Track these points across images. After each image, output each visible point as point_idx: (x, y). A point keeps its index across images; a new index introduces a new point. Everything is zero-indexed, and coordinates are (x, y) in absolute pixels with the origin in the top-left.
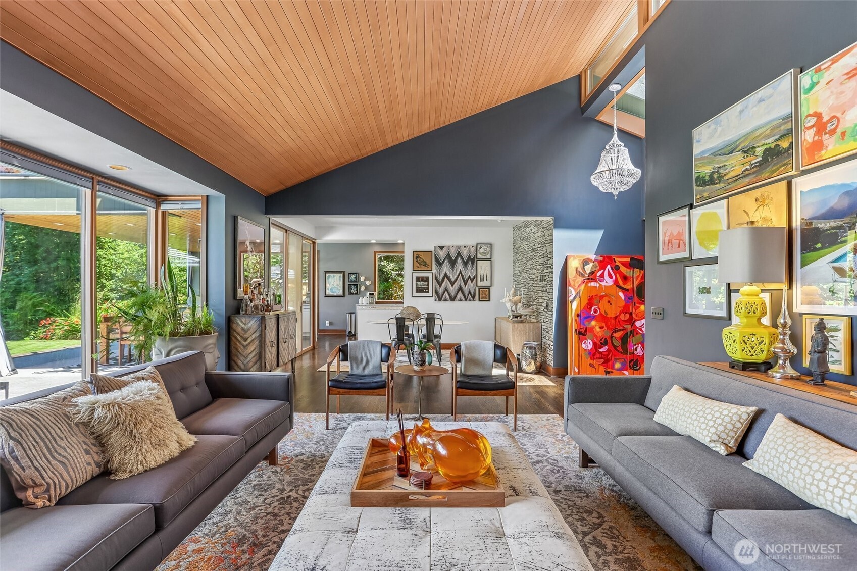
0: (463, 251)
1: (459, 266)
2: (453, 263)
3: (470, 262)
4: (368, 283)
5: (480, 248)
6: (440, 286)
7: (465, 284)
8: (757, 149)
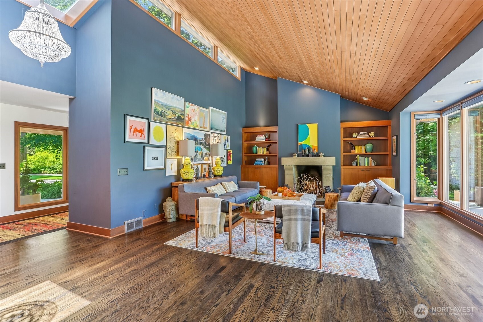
8: (176, 114)
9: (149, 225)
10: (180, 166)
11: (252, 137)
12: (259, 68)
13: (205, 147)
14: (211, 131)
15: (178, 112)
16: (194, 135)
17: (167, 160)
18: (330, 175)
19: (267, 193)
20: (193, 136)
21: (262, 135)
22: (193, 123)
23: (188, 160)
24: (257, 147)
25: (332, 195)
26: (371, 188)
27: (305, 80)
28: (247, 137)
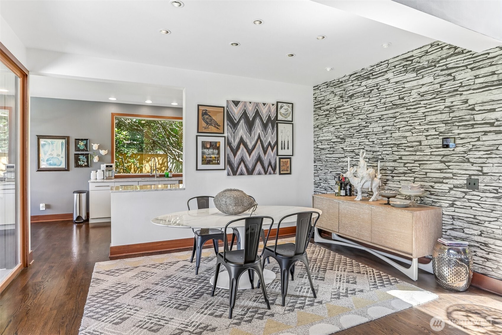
0: (262, 109)
1: (258, 129)
2: (250, 125)
3: (270, 125)
4: (103, 152)
5: (281, 107)
6: (235, 155)
7: (265, 152)
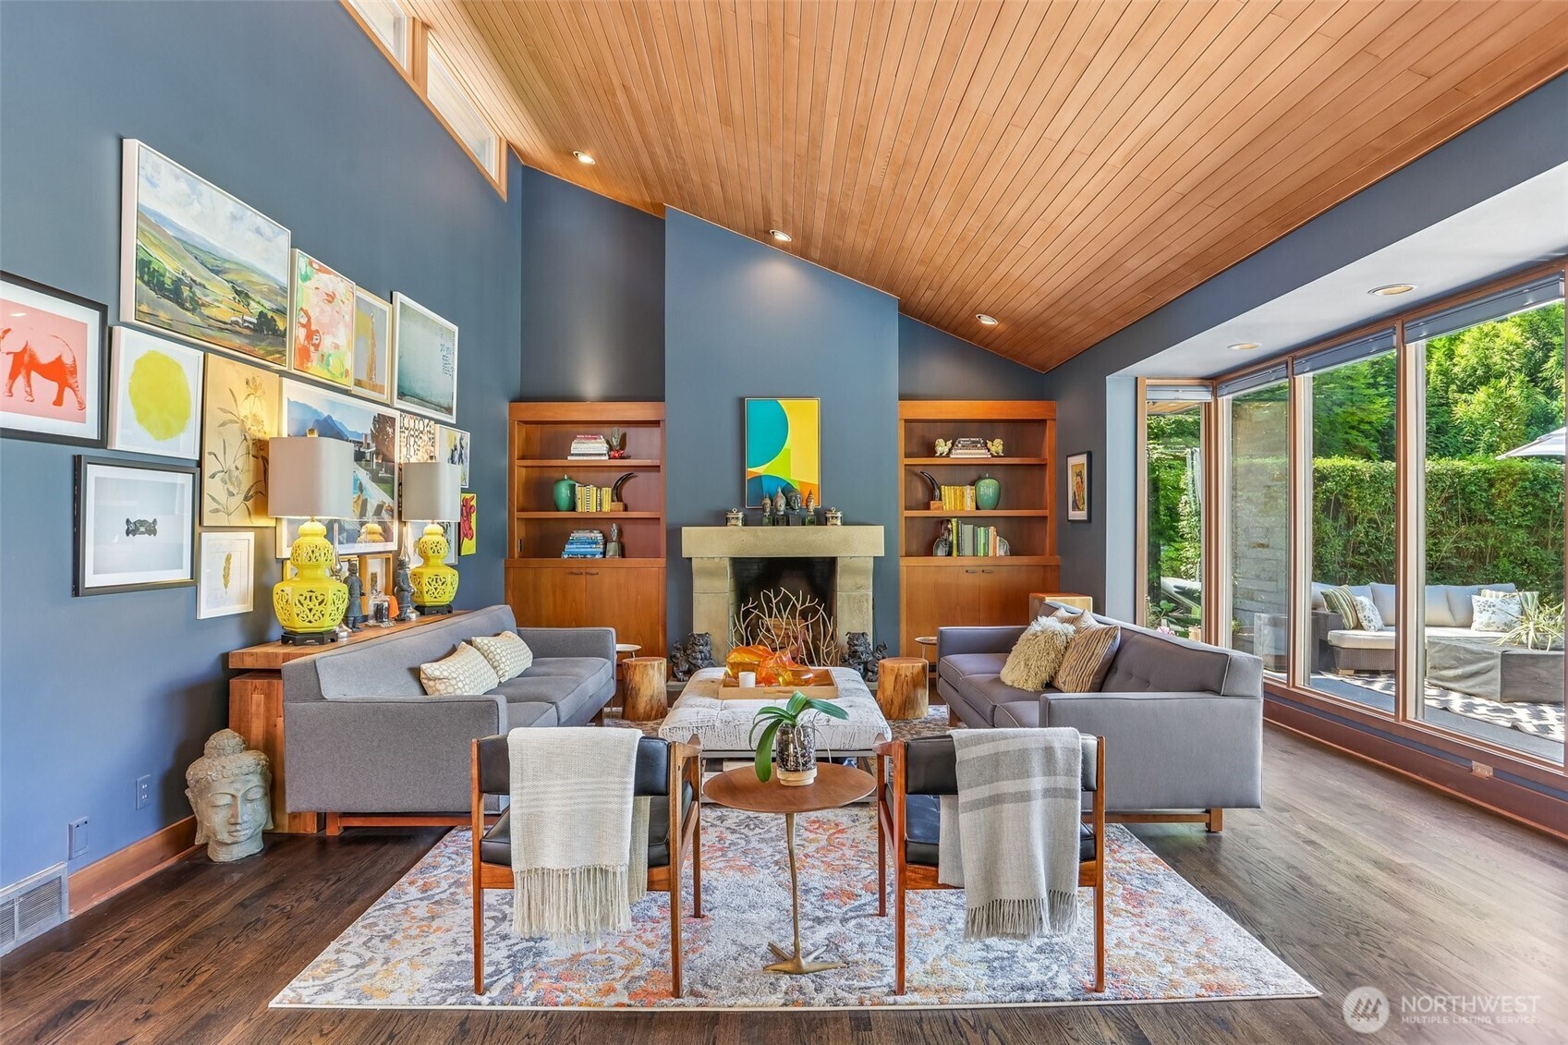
8: (252, 302)
9: (104, 898)
10: (267, 568)
11: (549, 441)
12: (597, 157)
13: (376, 479)
14: (398, 404)
15: (261, 292)
16: (329, 417)
17: (203, 534)
18: (863, 591)
19: (651, 672)
20: (325, 420)
21: (594, 436)
22: (328, 361)
23: (316, 535)
24: (572, 482)
25: (908, 667)
26: (1103, 636)
27: (784, 231)
28: (528, 440)
